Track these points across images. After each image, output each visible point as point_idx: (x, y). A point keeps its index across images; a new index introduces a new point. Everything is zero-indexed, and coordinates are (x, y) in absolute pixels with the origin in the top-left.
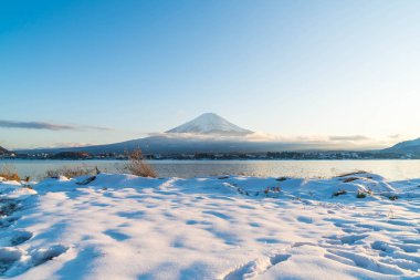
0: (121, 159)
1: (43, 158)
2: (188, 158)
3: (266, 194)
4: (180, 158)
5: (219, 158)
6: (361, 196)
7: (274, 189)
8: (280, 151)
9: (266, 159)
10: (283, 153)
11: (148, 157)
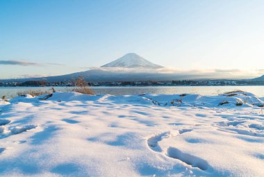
0: (69, 86)
1: (14, 86)
2: (117, 85)
3: (172, 104)
4: (111, 85)
5: (138, 85)
6: (240, 105)
7: (178, 101)
8: (181, 79)
9: (171, 85)
10: (183, 81)
11: (89, 84)
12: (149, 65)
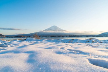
0: (32, 37)
1: (13, 37)
2: (49, 37)
3: (69, 42)
4: (47, 37)
5: (57, 37)
6: (93, 42)
7: (71, 41)
8: (72, 35)
9: (69, 37)
10: (73, 36)
11: (39, 37)
12: (61, 30)
